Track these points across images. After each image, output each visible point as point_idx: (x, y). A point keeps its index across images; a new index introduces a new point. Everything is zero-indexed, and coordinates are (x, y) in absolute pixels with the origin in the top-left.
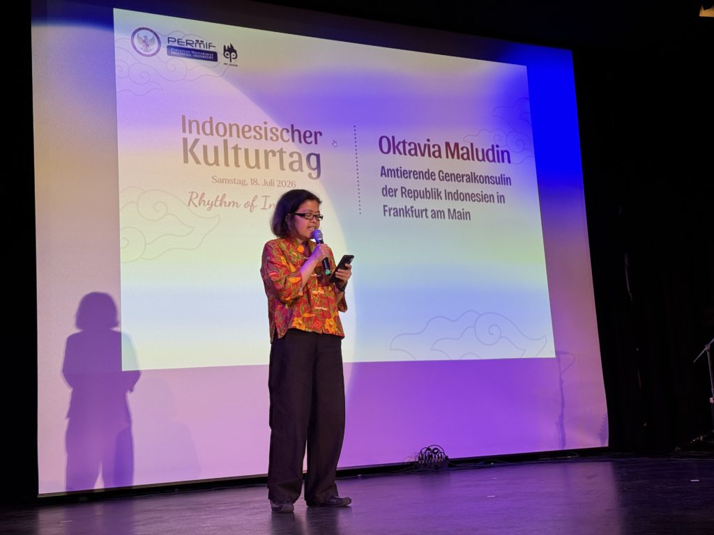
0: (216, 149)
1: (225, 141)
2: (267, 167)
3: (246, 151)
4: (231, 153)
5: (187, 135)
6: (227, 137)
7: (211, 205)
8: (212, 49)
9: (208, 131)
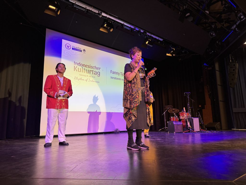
0: (80, 69)
1: (82, 68)
2: (90, 73)
3: (86, 70)
4: (83, 70)
5: (75, 65)
6: (83, 67)
7: (79, 79)
8: (81, 49)
9: (79, 65)
